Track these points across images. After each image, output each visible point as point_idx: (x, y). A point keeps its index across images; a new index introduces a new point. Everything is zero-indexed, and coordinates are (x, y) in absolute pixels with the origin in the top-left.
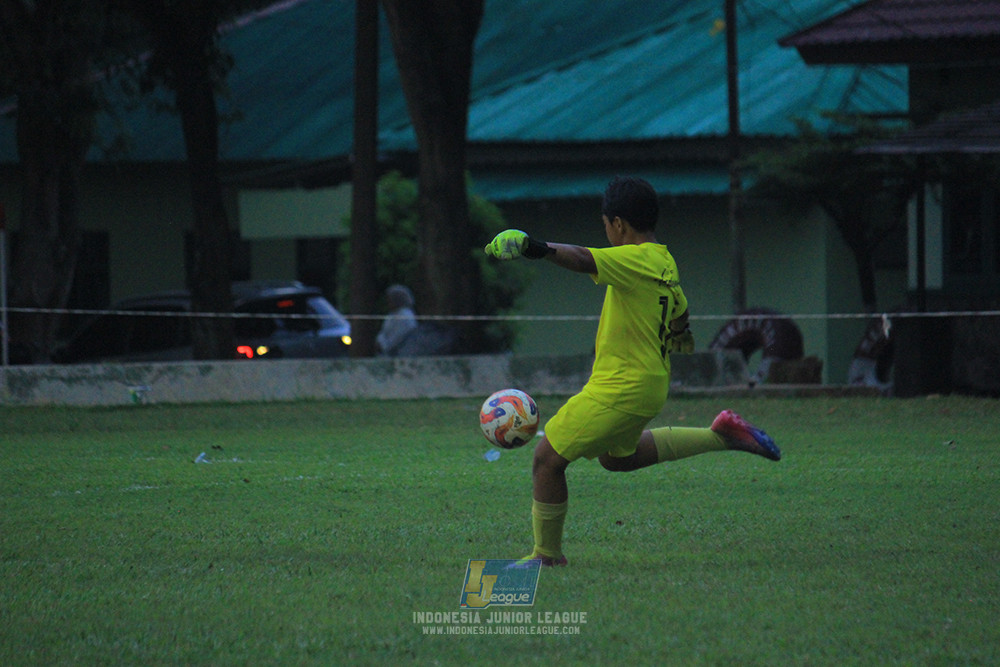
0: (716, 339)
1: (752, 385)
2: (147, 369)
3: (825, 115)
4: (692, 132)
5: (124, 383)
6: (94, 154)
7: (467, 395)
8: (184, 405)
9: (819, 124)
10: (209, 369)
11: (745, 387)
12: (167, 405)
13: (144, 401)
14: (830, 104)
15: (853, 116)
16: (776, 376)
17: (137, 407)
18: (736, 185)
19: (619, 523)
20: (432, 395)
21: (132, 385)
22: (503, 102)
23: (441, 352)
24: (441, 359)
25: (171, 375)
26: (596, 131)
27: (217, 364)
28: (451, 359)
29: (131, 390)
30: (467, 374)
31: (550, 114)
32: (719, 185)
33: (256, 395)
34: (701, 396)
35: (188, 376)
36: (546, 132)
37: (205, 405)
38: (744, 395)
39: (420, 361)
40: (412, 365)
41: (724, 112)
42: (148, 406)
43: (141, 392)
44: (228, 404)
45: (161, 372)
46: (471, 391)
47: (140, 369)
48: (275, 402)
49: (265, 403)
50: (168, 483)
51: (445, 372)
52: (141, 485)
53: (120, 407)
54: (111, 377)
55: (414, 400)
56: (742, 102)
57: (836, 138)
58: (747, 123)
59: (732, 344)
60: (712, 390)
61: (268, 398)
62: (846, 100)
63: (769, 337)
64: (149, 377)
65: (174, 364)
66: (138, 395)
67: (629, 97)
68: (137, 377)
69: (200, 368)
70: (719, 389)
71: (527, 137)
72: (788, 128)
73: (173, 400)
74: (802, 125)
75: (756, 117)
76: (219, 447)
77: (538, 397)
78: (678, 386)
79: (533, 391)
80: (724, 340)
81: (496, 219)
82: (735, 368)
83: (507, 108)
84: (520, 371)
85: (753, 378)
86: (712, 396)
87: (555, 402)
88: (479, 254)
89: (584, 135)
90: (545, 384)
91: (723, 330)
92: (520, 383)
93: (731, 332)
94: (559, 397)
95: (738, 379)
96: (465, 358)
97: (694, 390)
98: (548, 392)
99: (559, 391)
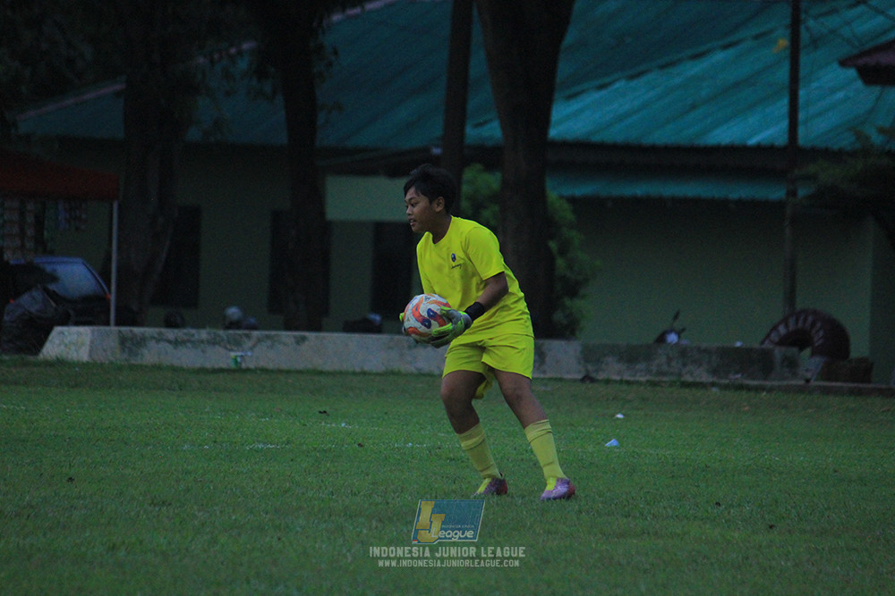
0: (768, 336)
1: (808, 381)
2: (249, 337)
3: (882, 131)
4: (752, 141)
5: (226, 348)
7: (543, 376)
8: (280, 372)
9: (875, 138)
11: (801, 382)
12: (264, 370)
13: (243, 366)
14: (886, 121)
16: (828, 374)
17: (237, 371)
18: (792, 193)
19: (718, 504)
21: (233, 350)
22: (575, 105)
25: (269, 342)
26: (662, 136)
27: (311, 335)
29: (233, 354)
30: (542, 356)
32: (776, 193)
33: (347, 366)
34: (759, 389)
35: (285, 344)
36: (616, 135)
37: (300, 372)
38: (800, 390)
41: (785, 124)
42: (247, 370)
43: (242, 357)
44: (321, 373)
45: (259, 340)
46: (545, 372)
47: (240, 336)
48: (365, 373)
49: (355, 373)
50: (288, 443)
52: (264, 443)
53: (222, 370)
54: (215, 342)
56: (801, 116)
58: (806, 136)
59: (783, 342)
60: (768, 383)
61: (357, 369)
63: (818, 338)
64: (248, 344)
65: (272, 333)
66: (239, 360)
67: (694, 107)
68: (238, 343)
69: (295, 337)
70: (776, 383)
71: (596, 138)
72: (846, 142)
73: (271, 366)
74: (862, 138)
75: (813, 132)
76: (324, 412)
77: (608, 382)
78: (738, 378)
79: (601, 376)
80: (775, 337)
81: (566, 213)
82: (791, 364)
83: (582, 110)
84: (591, 356)
85: (809, 375)
86: (770, 390)
87: (625, 387)
88: (553, 245)
89: (650, 140)
90: (613, 369)
91: (775, 328)
92: (590, 368)
93: (782, 330)
94: (628, 383)
95: (795, 375)
96: (541, 341)
97: (750, 382)
98: (617, 378)
99: (627, 377)
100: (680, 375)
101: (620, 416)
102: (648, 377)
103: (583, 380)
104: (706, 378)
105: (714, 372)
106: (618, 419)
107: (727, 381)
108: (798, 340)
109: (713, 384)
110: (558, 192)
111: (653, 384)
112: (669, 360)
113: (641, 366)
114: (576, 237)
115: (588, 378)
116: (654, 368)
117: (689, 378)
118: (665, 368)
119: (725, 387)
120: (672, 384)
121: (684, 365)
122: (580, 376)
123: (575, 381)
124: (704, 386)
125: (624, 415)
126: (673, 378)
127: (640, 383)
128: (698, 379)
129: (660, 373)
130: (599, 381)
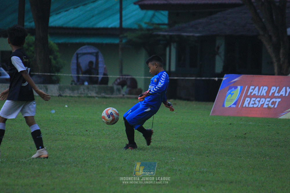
0: (114, 83)
3: (146, 23)
4: (110, 26)
9: (144, 26)
11: (122, 96)
14: (147, 20)
15: (153, 24)
16: (130, 93)
18: (121, 41)
19: (87, 131)
22: (59, 16)
24: (40, 85)
26: (84, 25)
28: (42, 85)
30: (46, 89)
31: (72, 20)
32: (117, 41)
34: (110, 98)
36: (71, 25)
38: (121, 98)
41: (118, 22)
56: (123, 19)
57: (148, 30)
58: (125, 25)
59: (119, 84)
60: (112, 96)
62: (151, 20)
63: (129, 83)
67: (93, 16)
70: (115, 96)
71: (65, 26)
72: (136, 27)
74: (140, 26)
75: (127, 23)
77: (66, 96)
78: (103, 95)
79: (64, 95)
80: (116, 83)
81: (56, 48)
82: (119, 90)
83: (60, 18)
84: (61, 89)
85: (124, 93)
86: (113, 98)
87: (70, 98)
88: (51, 57)
89: (80, 26)
90: (68, 93)
91: (116, 80)
92: (61, 93)
93: (118, 81)
94: (72, 97)
95: (120, 93)
96: (46, 85)
97: (107, 96)
98: (68, 95)
99: (72, 95)
100: (87, 94)
101: (66, 106)
102: (78, 95)
103: (59, 96)
104: (94, 94)
105: (97, 93)
107: (100, 96)
108: (123, 84)
109: (96, 97)
110: (52, 42)
111: (79, 97)
112: (84, 90)
113: (76, 92)
114: (58, 54)
115: (60, 95)
116: (80, 92)
117: (89, 95)
118: (83, 92)
120: (85, 97)
121: (88, 91)
122: (57, 95)
123: (56, 96)
124: (93, 97)
125: (68, 106)
126: (85, 95)
127: (75, 97)
128: (92, 95)
129: (81, 94)
130: (63, 96)
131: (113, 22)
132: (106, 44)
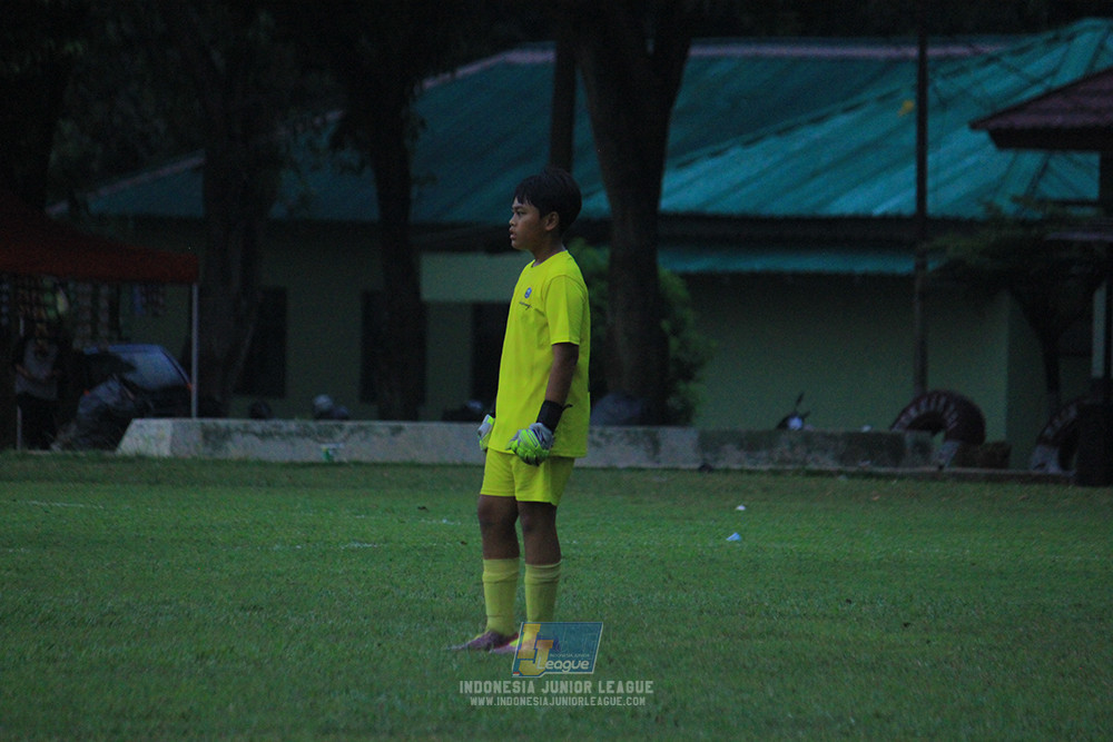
0: (898, 420)
1: (941, 467)
2: (341, 428)
3: (1015, 199)
4: (878, 211)
5: (316, 440)
6: (278, 211)
7: (656, 466)
8: (376, 465)
9: (1007, 207)
10: (400, 429)
11: (934, 469)
12: (358, 464)
13: (336, 459)
14: (1019, 189)
15: (1043, 202)
16: (963, 459)
17: (331, 464)
18: (921, 266)
19: (849, 601)
20: (622, 465)
21: (324, 443)
22: (688, 174)
23: (628, 422)
24: (632, 429)
25: (362, 434)
26: (781, 207)
27: (406, 425)
28: (640, 429)
29: (324, 447)
30: (655, 445)
31: (736, 188)
32: (903, 266)
33: (447, 458)
34: (889, 477)
35: (379, 435)
36: (732, 205)
37: (397, 465)
38: (934, 477)
39: (609, 430)
40: (601, 435)
41: (912, 192)
42: (340, 464)
43: (334, 449)
44: (419, 466)
45: (352, 431)
46: (658, 462)
47: (332, 427)
48: (466, 466)
49: (455, 466)
50: (386, 541)
51: (634, 442)
52: (360, 542)
53: (312, 465)
54: (304, 434)
55: (604, 469)
56: (930, 183)
57: (1025, 224)
58: (934, 206)
59: (915, 425)
60: (900, 471)
61: (458, 462)
62: (1034, 185)
63: (951, 419)
64: (340, 436)
65: (365, 423)
66: (330, 453)
67: (814, 175)
68: (329, 435)
69: (391, 428)
70: (907, 470)
71: (711, 209)
72: (978, 211)
73: (365, 458)
74: (989, 206)
75: (942, 200)
76: (424, 508)
77: (727, 471)
78: (866, 465)
79: (721, 465)
80: (905, 421)
81: (679, 290)
82: (924, 449)
83: (690, 182)
84: (708, 443)
85: (942, 461)
86: (901, 477)
87: (746, 477)
88: (666, 325)
90: (733, 458)
91: (905, 411)
92: (708, 456)
93: (913, 413)
94: (750, 472)
95: (928, 461)
96: (653, 429)
97: (882, 470)
98: (737, 467)
99: (748, 466)
100: (804, 463)
101: (741, 508)
102: (771, 466)
103: (700, 470)
104: (832, 466)
105: (841, 459)
106: (740, 511)
107: (853, 469)
108: (931, 423)
109: (840, 473)
110: (671, 268)
111: (776, 473)
112: (793, 446)
113: (764, 454)
114: (689, 315)
115: (705, 468)
116: (776, 456)
117: (813, 466)
118: (788, 455)
119: (851, 476)
120: (797, 473)
121: (809, 452)
122: (697, 466)
123: (692, 471)
124: (830, 474)
125: (746, 506)
126: (797, 467)
127: (761, 473)
128: (823, 468)
129: (783, 461)
130: (718, 471)
131: (889, 196)
132: (865, 276)
